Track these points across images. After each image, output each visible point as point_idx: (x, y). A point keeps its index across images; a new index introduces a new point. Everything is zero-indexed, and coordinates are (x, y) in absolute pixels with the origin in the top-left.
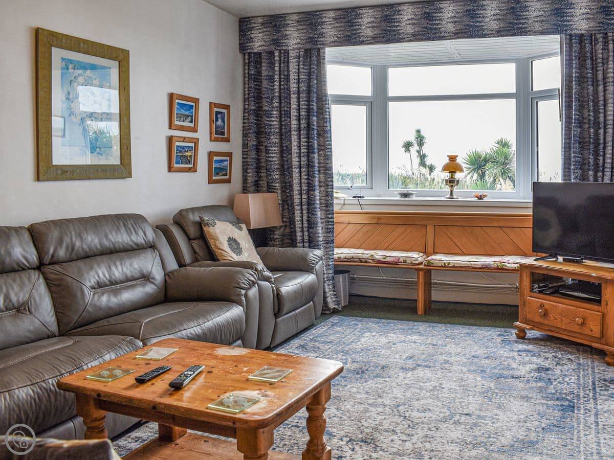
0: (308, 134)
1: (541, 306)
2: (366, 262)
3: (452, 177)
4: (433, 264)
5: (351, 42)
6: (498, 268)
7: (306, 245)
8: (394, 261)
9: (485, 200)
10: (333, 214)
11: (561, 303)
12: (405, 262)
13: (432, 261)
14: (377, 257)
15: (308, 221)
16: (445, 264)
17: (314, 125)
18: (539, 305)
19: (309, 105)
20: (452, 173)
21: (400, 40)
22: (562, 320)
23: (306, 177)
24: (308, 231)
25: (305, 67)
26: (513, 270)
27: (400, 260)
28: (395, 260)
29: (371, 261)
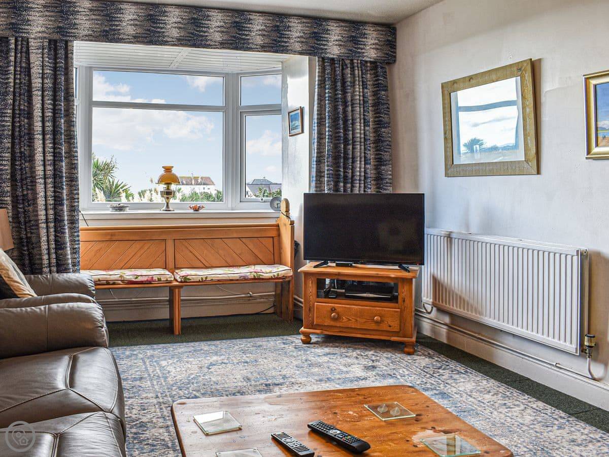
0: (54, 139)
1: (332, 309)
2: (114, 284)
3: (168, 189)
4: (189, 279)
5: (108, 39)
6: (255, 279)
7: (54, 269)
8: (147, 281)
9: (201, 211)
10: (78, 231)
11: (354, 305)
12: (159, 280)
13: (188, 277)
14: (127, 277)
15: (56, 241)
16: (202, 279)
17: (61, 129)
18: (329, 309)
19: (54, 105)
20: (168, 184)
21: (164, 43)
22: (357, 321)
23: (53, 189)
24: (56, 253)
25: (50, 61)
26: (269, 279)
27: (154, 278)
28: (149, 279)
29: (120, 282)
